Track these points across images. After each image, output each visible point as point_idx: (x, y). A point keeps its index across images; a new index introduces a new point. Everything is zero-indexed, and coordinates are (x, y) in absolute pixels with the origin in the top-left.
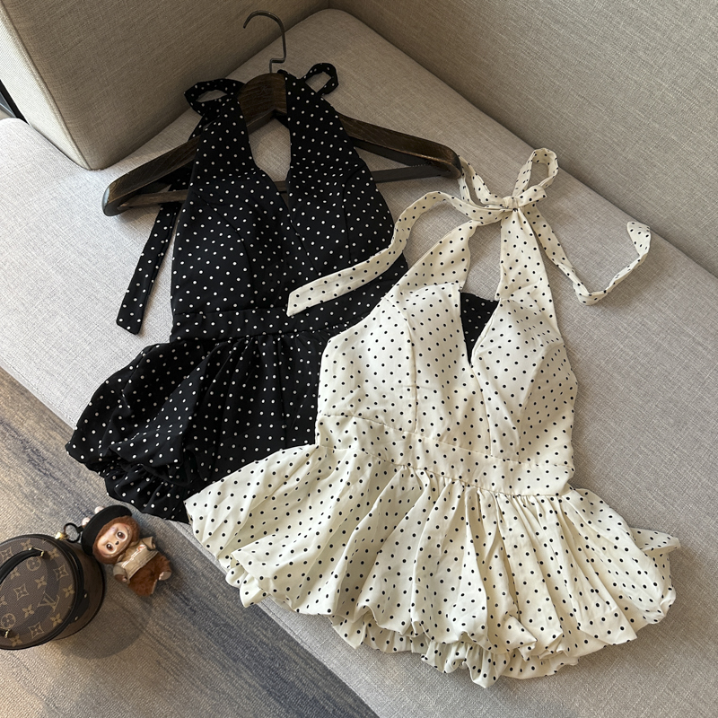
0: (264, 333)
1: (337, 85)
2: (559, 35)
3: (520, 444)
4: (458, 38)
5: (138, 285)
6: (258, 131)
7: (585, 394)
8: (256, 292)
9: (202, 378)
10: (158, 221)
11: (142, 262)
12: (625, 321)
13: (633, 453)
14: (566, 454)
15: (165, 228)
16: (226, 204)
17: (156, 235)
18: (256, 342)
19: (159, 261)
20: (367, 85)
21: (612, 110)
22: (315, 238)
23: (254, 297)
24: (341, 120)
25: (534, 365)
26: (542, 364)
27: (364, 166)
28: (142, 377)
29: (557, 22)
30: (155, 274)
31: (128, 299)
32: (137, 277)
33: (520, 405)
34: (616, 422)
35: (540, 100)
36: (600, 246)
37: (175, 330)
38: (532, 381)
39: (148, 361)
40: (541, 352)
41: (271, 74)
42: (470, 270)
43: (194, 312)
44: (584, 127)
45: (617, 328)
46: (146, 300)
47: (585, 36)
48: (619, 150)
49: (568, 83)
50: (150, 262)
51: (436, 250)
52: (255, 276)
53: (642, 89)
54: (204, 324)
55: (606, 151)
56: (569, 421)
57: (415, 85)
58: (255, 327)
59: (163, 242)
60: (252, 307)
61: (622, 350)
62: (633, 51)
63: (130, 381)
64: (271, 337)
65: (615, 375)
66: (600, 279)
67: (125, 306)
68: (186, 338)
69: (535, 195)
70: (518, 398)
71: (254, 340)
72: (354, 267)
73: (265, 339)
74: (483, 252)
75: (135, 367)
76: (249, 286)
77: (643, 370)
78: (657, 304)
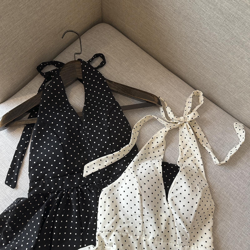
0: (72, 188)
1: (105, 63)
2: (206, 46)
3: (190, 238)
4: (159, 41)
5: (15, 164)
6: (70, 86)
7: (217, 208)
8: (68, 168)
9: (42, 215)
10: (24, 132)
11: (16, 152)
12: (235, 172)
13: (239, 236)
14: (210, 241)
15: (27, 135)
16: (55, 124)
17: (23, 139)
18: (69, 192)
19: (24, 152)
20: (119, 62)
21: (230, 79)
22: (96, 140)
23: (67, 170)
24: (107, 82)
25: (197, 203)
26: (200, 202)
27: (117, 104)
28: (15, 215)
29: (206, 41)
30: (22, 158)
31: (10, 171)
32: (14, 160)
33: (190, 222)
34: (231, 222)
35: (196, 70)
36: (223, 136)
37: (30, 190)
38: (196, 211)
39: (17, 208)
40: (200, 195)
41: (75, 61)
42: (165, 149)
43: (39, 180)
44: (215, 83)
45: (231, 176)
46: (18, 171)
47: (219, 49)
48: (231, 94)
49: (210, 65)
50: (20, 153)
51: (150, 142)
52: (68, 161)
53: (245, 74)
54: (44, 186)
55: (225, 93)
56: (211, 224)
57: (140, 61)
58: (68, 185)
59: (26, 142)
60: (67, 175)
61: (233, 186)
62: (242, 58)
63: (10, 217)
64: (75, 190)
65: (231, 198)
66: (223, 152)
67: (9, 175)
68: (35, 194)
69: (194, 116)
70: (189, 219)
71: (67, 192)
72: (113, 154)
73: (72, 191)
74: (171, 141)
75: (11, 211)
76: (65, 166)
77: (242, 195)
78: (248, 163)
